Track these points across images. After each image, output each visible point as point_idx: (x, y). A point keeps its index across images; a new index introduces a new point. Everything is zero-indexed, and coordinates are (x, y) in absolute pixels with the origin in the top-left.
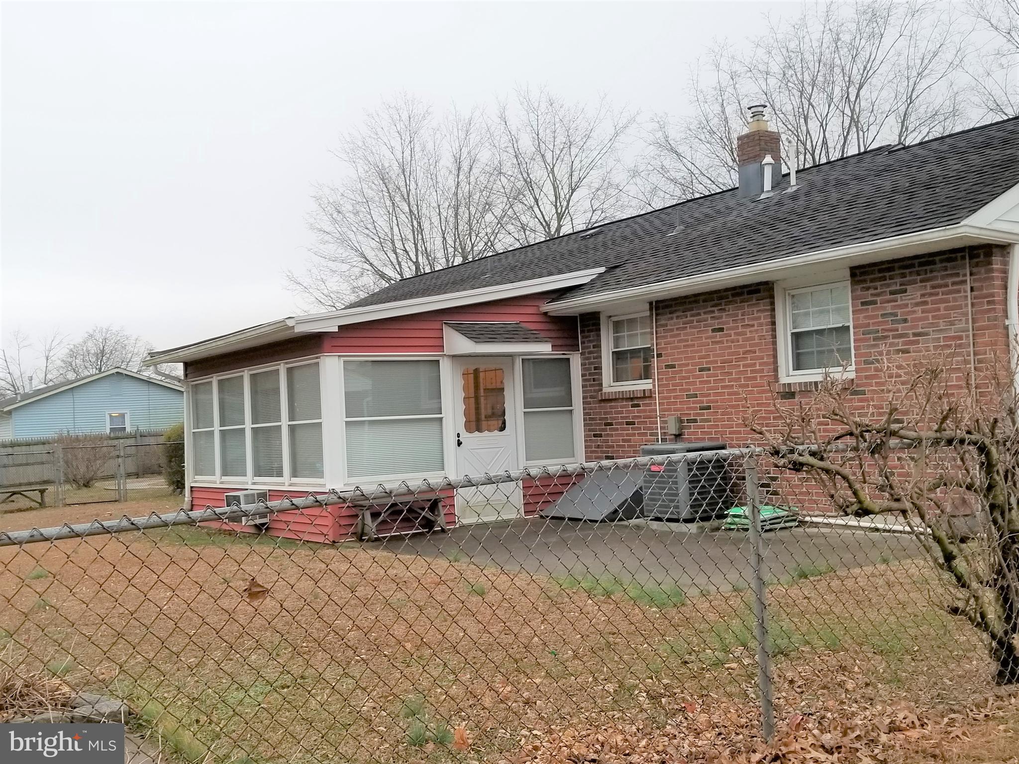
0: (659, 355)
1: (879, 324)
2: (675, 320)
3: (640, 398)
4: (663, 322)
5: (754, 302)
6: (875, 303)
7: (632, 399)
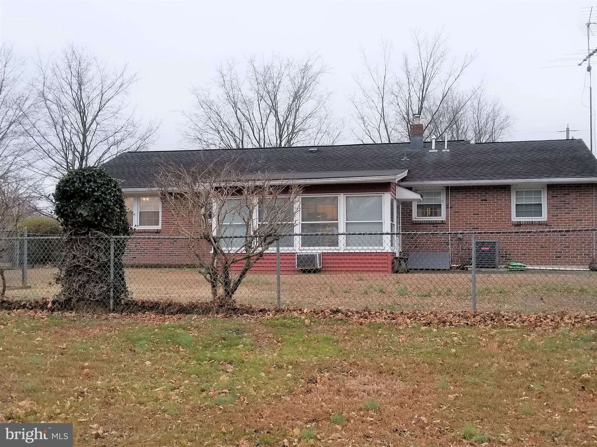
0: (451, 208)
1: (558, 204)
2: (461, 195)
3: (440, 223)
4: (454, 195)
5: (503, 191)
6: (557, 197)
7: (433, 224)
